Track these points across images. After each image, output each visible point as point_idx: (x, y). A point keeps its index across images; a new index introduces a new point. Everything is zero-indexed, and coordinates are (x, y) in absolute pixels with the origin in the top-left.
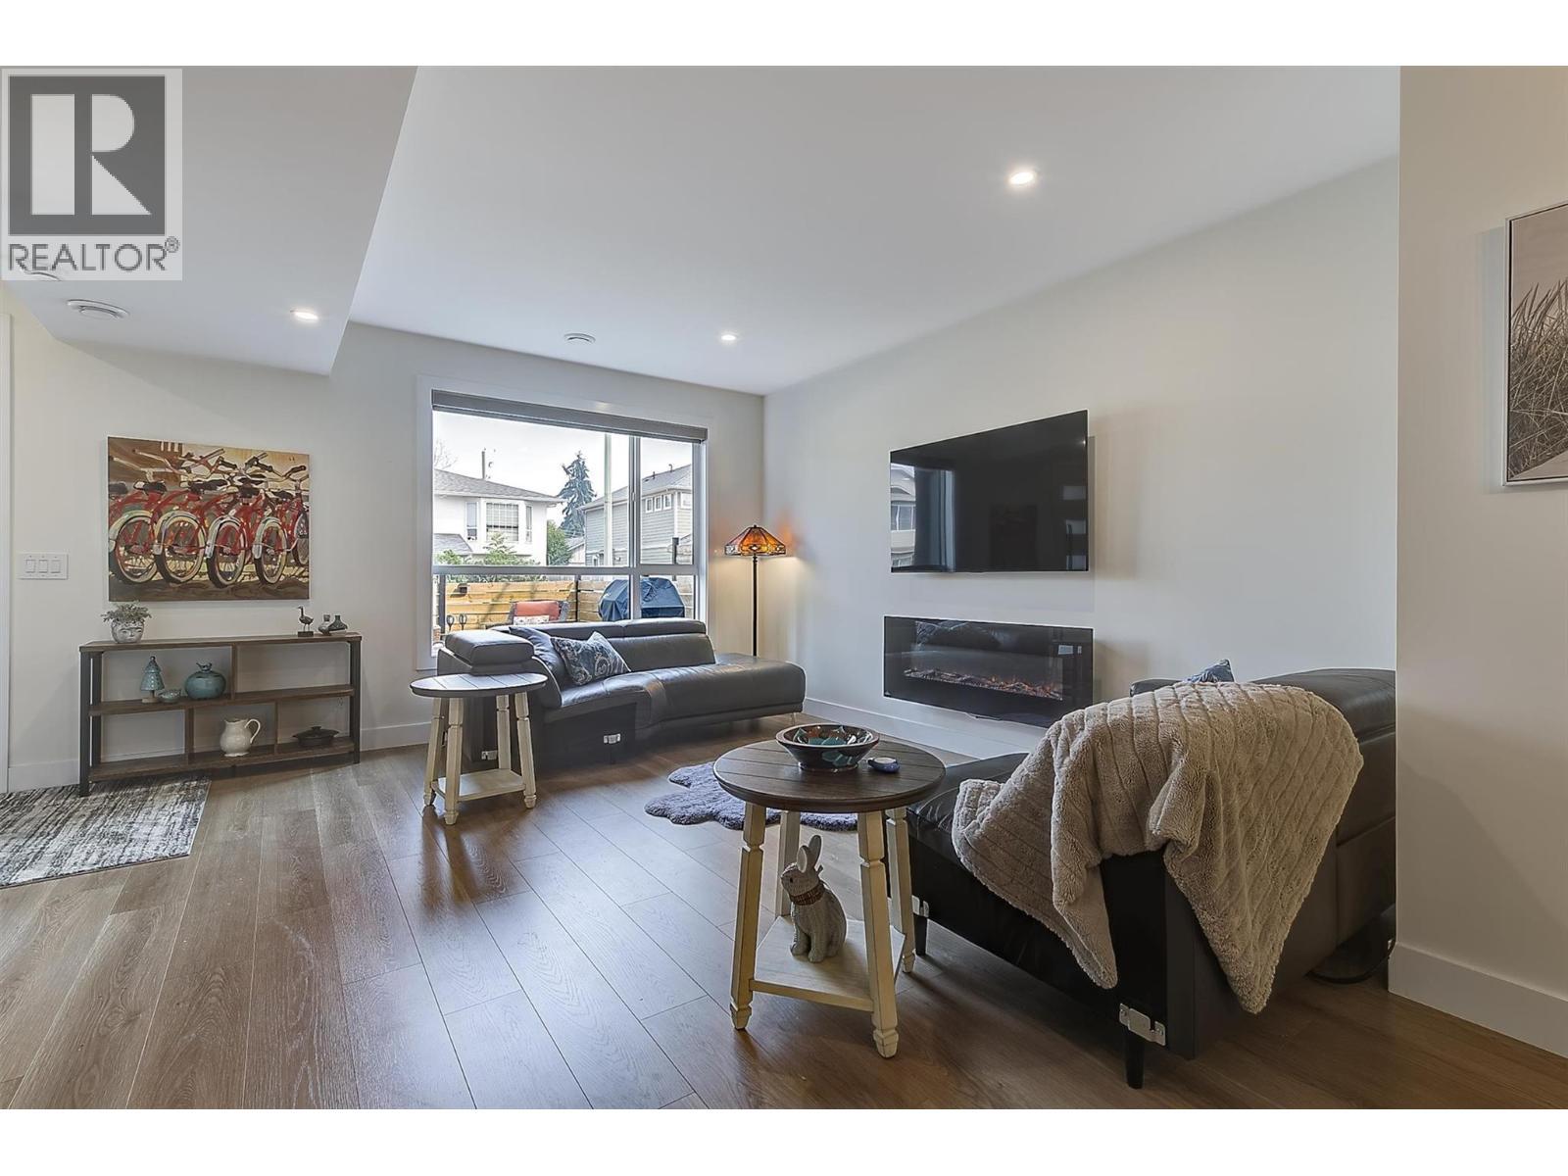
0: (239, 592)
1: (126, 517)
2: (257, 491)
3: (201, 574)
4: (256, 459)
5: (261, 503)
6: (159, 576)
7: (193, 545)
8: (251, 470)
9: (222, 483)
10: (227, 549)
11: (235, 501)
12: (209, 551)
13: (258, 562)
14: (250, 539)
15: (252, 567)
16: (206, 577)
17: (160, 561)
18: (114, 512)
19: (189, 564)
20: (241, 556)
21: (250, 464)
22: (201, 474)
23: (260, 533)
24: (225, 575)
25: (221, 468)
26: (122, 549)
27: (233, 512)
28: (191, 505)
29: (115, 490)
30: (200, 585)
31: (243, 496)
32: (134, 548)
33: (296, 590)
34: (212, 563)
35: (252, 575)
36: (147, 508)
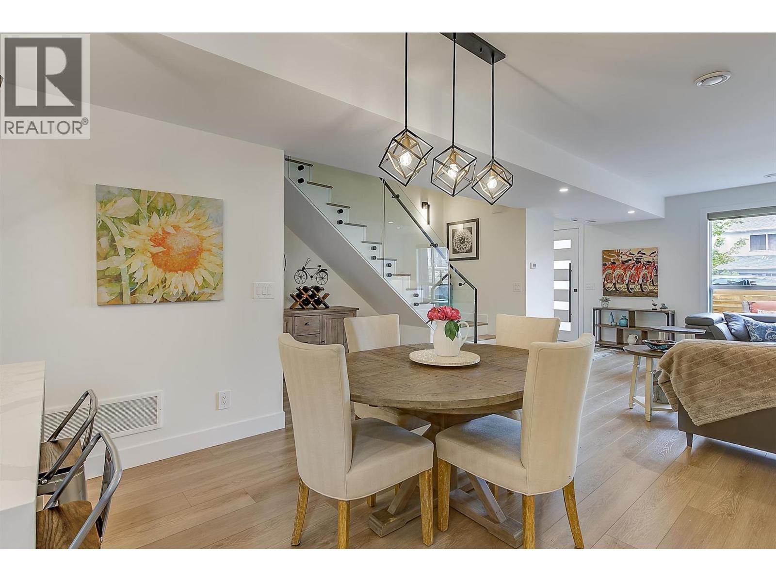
0: (636, 295)
1: (606, 272)
2: (640, 262)
3: (625, 289)
4: (640, 251)
5: (642, 265)
6: (614, 289)
7: (623, 280)
8: (639, 255)
9: (630, 260)
10: (632, 281)
11: (634, 265)
12: (627, 281)
13: (641, 285)
14: (639, 278)
15: (639, 287)
16: (626, 290)
17: (614, 284)
18: (604, 271)
19: (622, 286)
20: (636, 283)
21: (638, 253)
22: (625, 258)
23: (641, 275)
24: (631, 289)
25: (631, 255)
26: (606, 281)
27: (634, 269)
28: (622, 268)
29: (604, 265)
30: (625, 292)
31: (637, 263)
32: (608, 281)
33: (653, 294)
34: (627, 285)
35: (639, 289)
36: (611, 269)
